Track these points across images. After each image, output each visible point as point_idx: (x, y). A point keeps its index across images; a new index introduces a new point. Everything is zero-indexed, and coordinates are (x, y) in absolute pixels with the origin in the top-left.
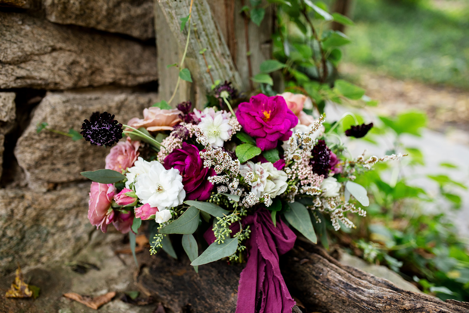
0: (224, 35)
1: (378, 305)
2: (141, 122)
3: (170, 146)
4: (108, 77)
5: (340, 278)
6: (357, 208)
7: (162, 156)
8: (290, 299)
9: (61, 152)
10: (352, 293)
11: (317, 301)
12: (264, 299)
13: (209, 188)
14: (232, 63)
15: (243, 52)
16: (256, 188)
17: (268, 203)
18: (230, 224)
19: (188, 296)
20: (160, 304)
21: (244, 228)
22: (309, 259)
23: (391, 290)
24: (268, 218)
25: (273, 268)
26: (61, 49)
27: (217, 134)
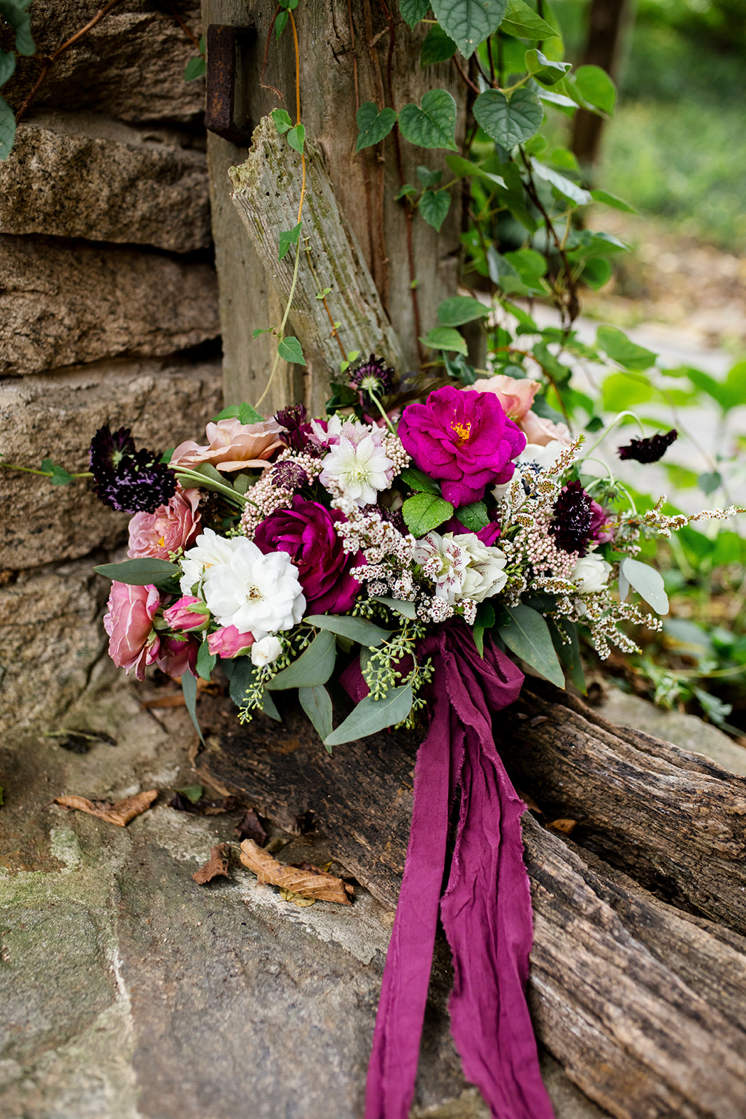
0: (363, 250)
1: (684, 806)
2: (204, 453)
3: (266, 503)
4: (115, 342)
5: (610, 753)
6: (644, 614)
7: (249, 520)
8: (516, 801)
9: (25, 508)
10: (635, 782)
11: (565, 797)
12: (465, 801)
13: (351, 590)
14: (380, 311)
15: (402, 282)
16: (445, 587)
17: (470, 615)
18: (397, 661)
19: (306, 794)
20: (251, 811)
21: (422, 663)
22: (549, 715)
23: (710, 777)
24: (467, 640)
25: (482, 741)
26: (15, 289)
27: (363, 479)
